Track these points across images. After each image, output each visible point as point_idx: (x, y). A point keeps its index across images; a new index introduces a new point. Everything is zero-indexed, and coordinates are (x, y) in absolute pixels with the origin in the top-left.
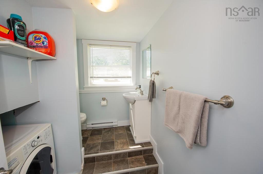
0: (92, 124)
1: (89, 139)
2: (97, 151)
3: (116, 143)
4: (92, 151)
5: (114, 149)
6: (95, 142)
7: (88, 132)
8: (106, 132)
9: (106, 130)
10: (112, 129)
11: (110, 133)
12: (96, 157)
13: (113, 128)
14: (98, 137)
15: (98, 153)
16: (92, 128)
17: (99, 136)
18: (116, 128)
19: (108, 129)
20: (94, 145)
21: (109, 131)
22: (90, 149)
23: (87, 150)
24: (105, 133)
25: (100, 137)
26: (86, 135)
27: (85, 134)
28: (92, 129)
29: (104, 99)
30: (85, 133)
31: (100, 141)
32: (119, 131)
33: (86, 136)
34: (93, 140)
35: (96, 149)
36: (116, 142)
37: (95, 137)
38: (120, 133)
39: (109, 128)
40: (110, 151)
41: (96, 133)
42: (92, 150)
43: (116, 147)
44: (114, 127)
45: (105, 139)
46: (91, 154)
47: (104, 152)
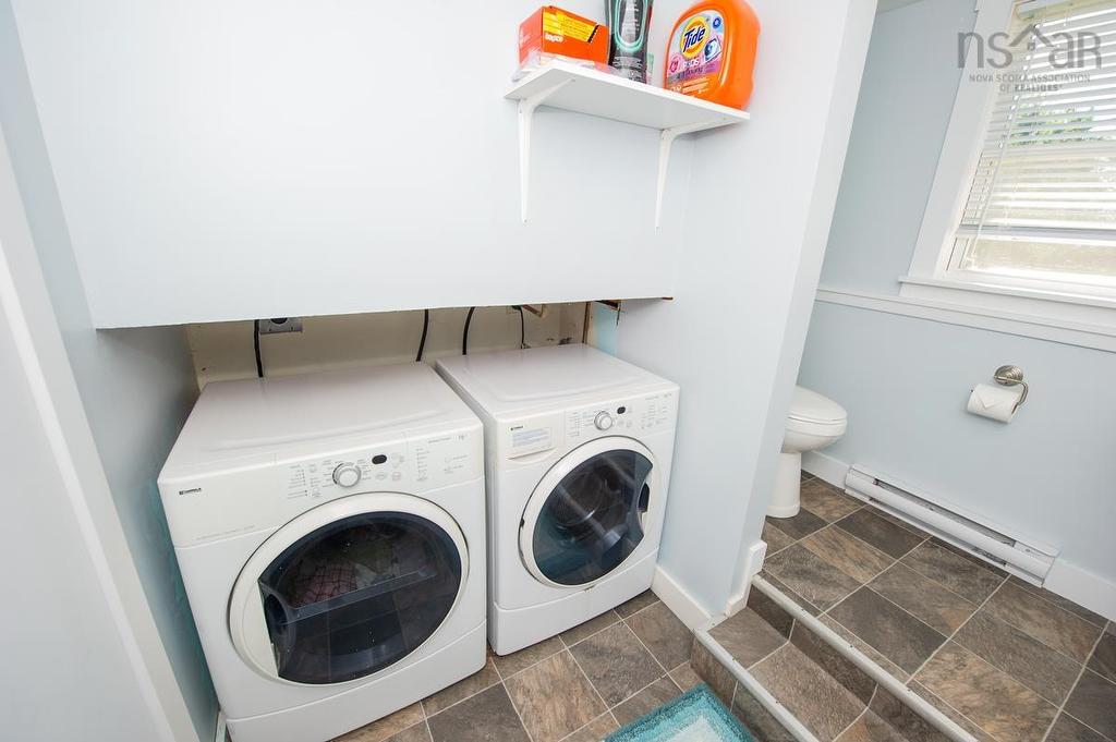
0: (877, 482)
1: (823, 531)
2: (815, 602)
3: (948, 657)
4: (797, 585)
5: (910, 667)
6: (837, 564)
7: (840, 503)
8: (932, 562)
9: (939, 554)
10: (987, 573)
11: (952, 584)
12: (798, 621)
13: (1004, 574)
14: (874, 554)
15: (815, 613)
16: (872, 499)
17: (879, 552)
18: (1022, 591)
19: (955, 559)
20: (824, 573)
21: (956, 570)
22: (797, 573)
23: (781, 563)
24: (923, 561)
25: (876, 562)
26: (821, 508)
27: (823, 504)
28: (866, 500)
29: (1005, 377)
30: (826, 498)
31: (864, 578)
32: (1026, 617)
33: (820, 512)
34: (834, 549)
35: (816, 593)
36: (951, 648)
37: (852, 545)
38: (1029, 629)
39: (968, 556)
40: (876, 659)
41: (875, 530)
42: (796, 581)
43: (931, 674)
44: (1007, 568)
45: (895, 586)
46: (783, 589)
47: (842, 634)
